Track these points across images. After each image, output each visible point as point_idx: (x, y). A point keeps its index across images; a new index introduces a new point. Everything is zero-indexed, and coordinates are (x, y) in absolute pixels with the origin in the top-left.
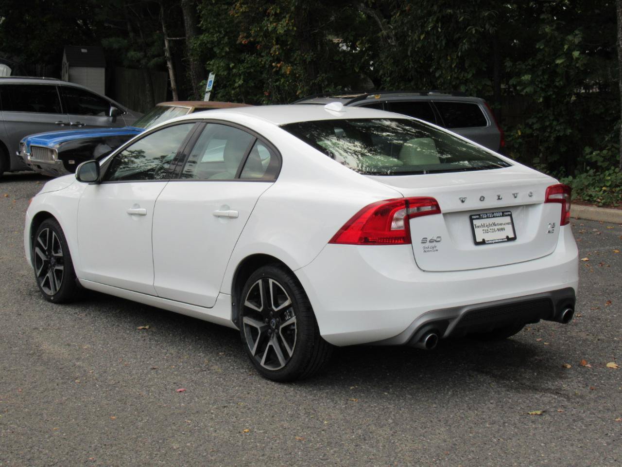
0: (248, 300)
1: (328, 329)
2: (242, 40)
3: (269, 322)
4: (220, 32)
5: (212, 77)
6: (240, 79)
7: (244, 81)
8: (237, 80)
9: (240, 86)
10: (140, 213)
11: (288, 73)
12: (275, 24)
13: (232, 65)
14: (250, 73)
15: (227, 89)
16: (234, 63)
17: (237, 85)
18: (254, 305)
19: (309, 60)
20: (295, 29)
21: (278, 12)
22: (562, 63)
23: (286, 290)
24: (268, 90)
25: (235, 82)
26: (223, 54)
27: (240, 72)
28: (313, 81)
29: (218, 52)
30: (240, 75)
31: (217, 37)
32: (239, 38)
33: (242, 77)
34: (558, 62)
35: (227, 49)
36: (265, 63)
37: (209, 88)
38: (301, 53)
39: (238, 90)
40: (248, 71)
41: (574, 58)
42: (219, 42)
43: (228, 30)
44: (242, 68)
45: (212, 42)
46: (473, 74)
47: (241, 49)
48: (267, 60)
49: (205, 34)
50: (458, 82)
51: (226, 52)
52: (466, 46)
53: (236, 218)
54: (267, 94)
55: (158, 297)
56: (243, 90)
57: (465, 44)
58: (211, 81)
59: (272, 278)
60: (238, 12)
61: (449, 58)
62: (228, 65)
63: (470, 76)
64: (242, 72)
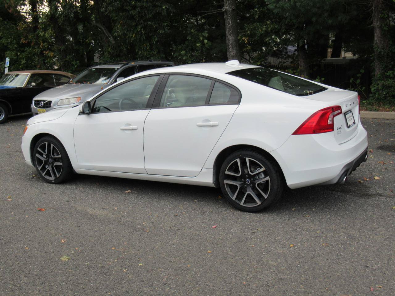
0: (228, 170)
1: (292, 181)
2: (23, 41)
3: (245, 181)
4: (11, 38)
5: (8, 60)
6: (23, 60)
7: (26, 60)
8: (22, 61)
9: (24, 64)
10: (133, 128)
11: (52, 56)
12: (43, 33)
13: (19, 54)
14: (28, 57)
15: (16, 65)
16: (20, 52)
17: (22, 63)
18: (233, 173)
19: (62, 49)
20: (55, 35)
21: (43, 27)
22: (199, 46)
23: (261, 163)
24: (39, 65)
25: (21, 61)
26: (14, 48)
27: (23, 57)
28: (65, 59)
29: (11, 47)
30: (23, 58)
31: (10, 40)
32: (21, 41)
33: (25, 59)
34: (198, 45)
35: (16, 46)
36: (37, 52)
37: (7, 65)
38: (58, 46)
39: (23, 65)
40: (28, 56)
41: (205, 43)
42: (11, 43)
43: (15, 37)
44: (24, 55)
45: (8, 43)
46: (157, 52)
47: (24, 45)
48: (38, 50)
49: (3, 39)
50: (150, 56)
51: (15, 48)
52: (156, 39)
53: (217, 126)
54: (39, 67)
55: (148, 174)
56: (25, 65)
57: (155, 38)
58: (8, 62)
59: (248, 157)
60: (22, 28)
61: (145, 45)
62: (17, 54)
63: (155, 53)
64: (24, 57)
